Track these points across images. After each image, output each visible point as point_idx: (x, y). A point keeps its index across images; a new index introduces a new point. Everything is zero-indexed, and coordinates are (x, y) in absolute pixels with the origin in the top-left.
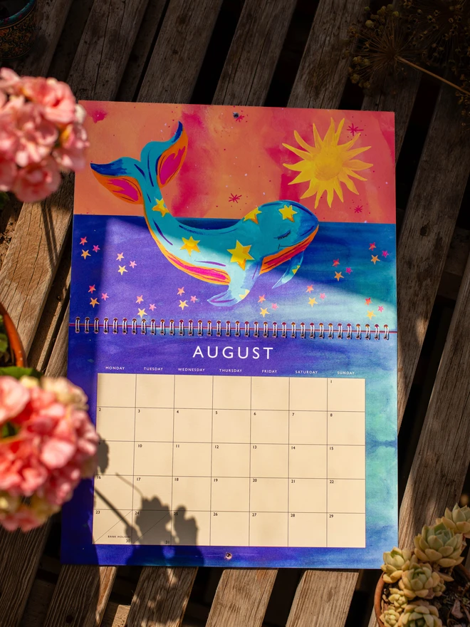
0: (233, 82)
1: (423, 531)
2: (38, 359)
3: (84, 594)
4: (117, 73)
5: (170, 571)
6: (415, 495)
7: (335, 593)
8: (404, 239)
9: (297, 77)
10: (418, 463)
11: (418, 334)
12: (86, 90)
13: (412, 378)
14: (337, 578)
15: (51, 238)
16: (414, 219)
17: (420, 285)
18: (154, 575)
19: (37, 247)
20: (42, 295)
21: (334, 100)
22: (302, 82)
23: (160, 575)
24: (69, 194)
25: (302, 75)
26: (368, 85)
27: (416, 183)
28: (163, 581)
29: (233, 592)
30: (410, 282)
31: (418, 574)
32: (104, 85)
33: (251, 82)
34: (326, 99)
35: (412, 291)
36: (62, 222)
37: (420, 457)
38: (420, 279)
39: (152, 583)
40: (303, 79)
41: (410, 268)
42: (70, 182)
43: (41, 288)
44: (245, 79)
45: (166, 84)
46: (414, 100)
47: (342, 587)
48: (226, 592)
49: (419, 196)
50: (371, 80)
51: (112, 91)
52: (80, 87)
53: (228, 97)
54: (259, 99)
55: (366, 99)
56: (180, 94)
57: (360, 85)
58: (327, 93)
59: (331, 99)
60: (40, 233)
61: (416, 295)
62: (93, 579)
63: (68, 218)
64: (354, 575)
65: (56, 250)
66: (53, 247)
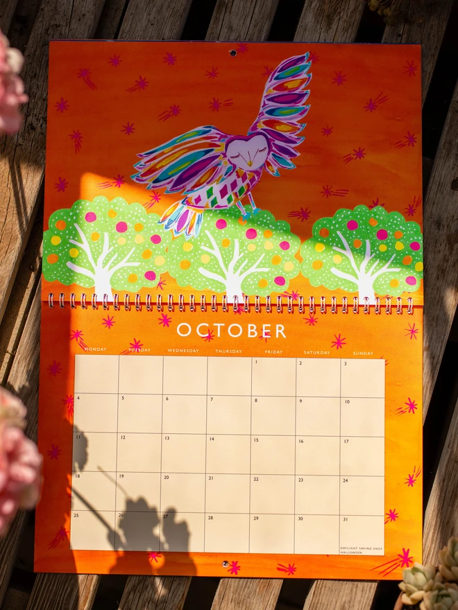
0: (230, 12)
1: (449, 544)
2: (9, 338)
3: (61, 607)
4: (94, 5)
5: (158, 581)
6: (443, 495)
7: (349, 607)
8: (431, 195)
9: (306, 5)
10: (447, 458)
11: (447, 306)
12: (59, 25)
13: (441, 358)
14: (352, 590)
15: (21, 200)
16: (444, 171)
17: (451, 249)
18: (141, 586)
19: (5, 210)
20: (11, 265)
21: (350, 31)
22: (311, 11)
23: (148, 586)
24: (41, 147)
25: (311, 3)
26: (388, 12)
27: (446, 128)
28: (151, 592)
29: (231, 606)
30: (438, 245)
31: (443, 596)
32: (80, 20)
33: (251, 11)
34: (339, 30)
35: (441, 256)
36: (33, 180)
37: (449, 450)
38: (451, 242)
39: (138, 595)
40: (313, 6)
41: (439, 229)
42: (42, 133)
43: (10, 258)
44: (244, 8)
45: (151, 17)
46: (444, 28)
47: (356, 600)
48: (223, 605)
49: (450, 143)
50: (393, 7)
51: (90, 26)
52: (52, 23)
53: (225, 30)
54: (260, 31)
55: (387, 29)
56: (168, 27)
57: (379, 12)
58: (341, 23)
59: (345, 30)
60: (8, 194)
61: (446, 260)
62: (72, 590)
63: (40, 175)
64: (371, 587)
65: (26, 213)
66: (23, 210)
